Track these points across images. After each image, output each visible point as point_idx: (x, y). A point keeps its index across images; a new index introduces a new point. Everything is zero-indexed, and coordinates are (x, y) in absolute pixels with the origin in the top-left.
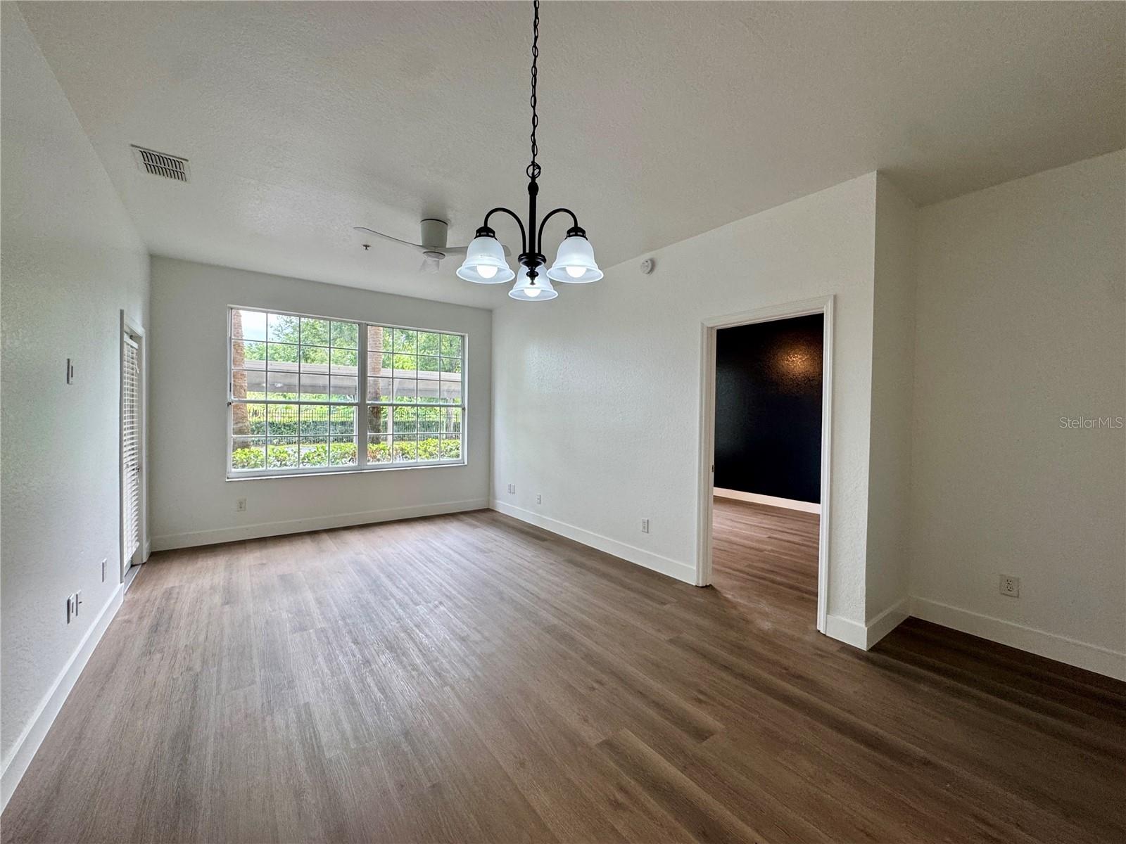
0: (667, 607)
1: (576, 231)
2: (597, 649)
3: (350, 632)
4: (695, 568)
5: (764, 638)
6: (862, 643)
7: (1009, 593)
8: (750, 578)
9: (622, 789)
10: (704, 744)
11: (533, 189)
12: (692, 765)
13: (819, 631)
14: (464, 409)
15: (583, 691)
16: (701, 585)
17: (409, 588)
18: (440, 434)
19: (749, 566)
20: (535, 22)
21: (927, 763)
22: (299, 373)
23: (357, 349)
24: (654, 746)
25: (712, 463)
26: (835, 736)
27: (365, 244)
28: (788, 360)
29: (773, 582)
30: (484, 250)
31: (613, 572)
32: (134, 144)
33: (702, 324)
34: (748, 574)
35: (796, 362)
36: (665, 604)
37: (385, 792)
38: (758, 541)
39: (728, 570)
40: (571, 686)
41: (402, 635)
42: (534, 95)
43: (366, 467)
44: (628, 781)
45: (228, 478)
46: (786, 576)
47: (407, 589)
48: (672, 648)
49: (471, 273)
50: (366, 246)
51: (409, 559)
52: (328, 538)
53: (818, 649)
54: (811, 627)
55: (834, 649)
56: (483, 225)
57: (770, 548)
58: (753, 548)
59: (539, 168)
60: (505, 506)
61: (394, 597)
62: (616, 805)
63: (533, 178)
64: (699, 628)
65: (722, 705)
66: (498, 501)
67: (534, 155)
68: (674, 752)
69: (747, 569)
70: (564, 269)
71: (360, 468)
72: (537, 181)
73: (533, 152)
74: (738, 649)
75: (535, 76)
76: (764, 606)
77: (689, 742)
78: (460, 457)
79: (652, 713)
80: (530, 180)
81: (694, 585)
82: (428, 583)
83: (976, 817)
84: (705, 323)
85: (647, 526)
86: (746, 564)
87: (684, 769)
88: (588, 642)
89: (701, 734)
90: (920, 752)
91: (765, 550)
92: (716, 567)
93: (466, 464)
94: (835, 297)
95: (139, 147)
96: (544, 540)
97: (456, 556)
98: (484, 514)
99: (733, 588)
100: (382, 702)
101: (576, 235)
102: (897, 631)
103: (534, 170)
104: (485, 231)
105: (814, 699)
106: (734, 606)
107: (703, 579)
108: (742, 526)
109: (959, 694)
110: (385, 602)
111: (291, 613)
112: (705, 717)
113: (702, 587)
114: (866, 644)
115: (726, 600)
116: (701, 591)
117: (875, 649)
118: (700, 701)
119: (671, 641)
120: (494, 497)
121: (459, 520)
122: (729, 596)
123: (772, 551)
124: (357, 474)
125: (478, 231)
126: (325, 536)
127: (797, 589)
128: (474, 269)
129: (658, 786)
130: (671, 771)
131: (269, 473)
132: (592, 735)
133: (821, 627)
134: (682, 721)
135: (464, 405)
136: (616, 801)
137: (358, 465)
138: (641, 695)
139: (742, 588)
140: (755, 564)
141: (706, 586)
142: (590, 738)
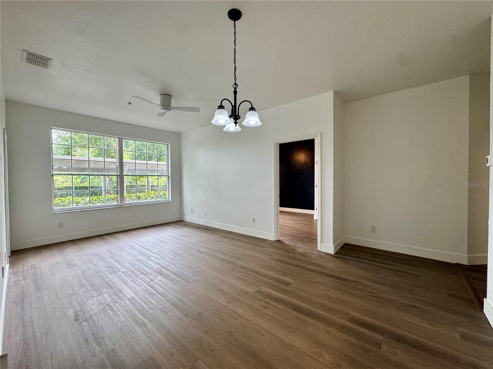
0: (266, 249)
1: (252, 109)
2: (245, 265)
3: (138, 271)
4: (274, 234)
5: (302, 254)
6: (332, 252)
7: (373, 231)
8: (292, 236)
9: (266, 303)
10: (289, 286)
11: (235, 92)
12: (286, 292)
13: (318, 250)
14: (169, 177)
15: (243, 278)
16: (276, 240)
17: (158, 253)
18: (158, 188)
19: (291, 233)
20: (235, 33)
21: (355, 281)
22: (89, 161)
23: (118, 149)
24: (274, 290)
25: (279, 194)
26: (328, 278)
27: (129, 102)
28: (299, 156)
29: (300, 237)
30: (221, 113)
31: (242, 239)
32: (24, 49)
33: (274, 141)
34: (291, 235)
35: (301, 157)
36: (265, 247)
37: (180, 319)
38: (292, 224)
39: (284, 235)
40: (238, 277)
41: (163, 269)
42: (235, 59)
43: (123, 204)
44: (267, 300)
45: (53, 212)
46: (304, 235)
47: (157, 253)
48: (271, 261)
49: (216, 122)
50: (130, 103)
51: (153, 242)
52: (108, 237)
53: (319, 255)
54: (316, 249)
55: (324, 255)
56: (220, 105)
57: (297, 226)
58: (291, 227)
59: (237, 85)
60: (189, 218)
61: (153, 256)
62: (265, 307)
63: (235, 88)
64: (279, 254)
65: (292, 275)
66: (186, 217)
67: (235, 81)
68: (281, 290)
69: (290, 234)
70: (248, 122)
71: (121, 205)
72: (236, 90)
73: (235, 79)
74: (294, 258)
75: (235, 53)
76: (299, 244)
77: (284, 287)
78: (168, 198)
79: (270, 281)
80: (234, 89)
81: (273, 240)
82: (166, 250)
83: (369, 292)
84: (275, 141)
85: (254, 221)
86: (290, 232)
87: (285, 294)
88: (240, 263)
89: (288, 284)
90: (353, 279)
91: (296, 227)
92: (281, 234)
93: (170, 201)
94: (321, 133)
95: (26, 51)
96: (211, 230)
97: (173, 239)
98: (180, 222)
99: (287, 240)
100: (165, 292)
101: (253, 110)
102: (342, 247)
103: (235, 86)
104: (221, 107)
105: (321, 270)
106: (289, 246)
107: (277, 238)
108: (286, 220)
109: (362, 262)
110: (150, 259)
111: (106, 268)
112: (288, 279)
113: (276, 241)
114: (333, 252)
115: (286, 244)
116: (277, 242)
117: (336, 253)
118: (284, 275)
119: (270, 259)
120: (184, 215)
121: (169, 225)
122: (287, 243)
123: (298, 227)
124: (120, 207)
125: (218, 107)
126: (106, 237)
127: (309, 238)
128: (217, 120)
129: (277, 300)
130: (281, 296)
131: (74, 209)
132: (251, 290)
133: (319, 249)
134: (281, 282)
135: (169, 175)
136: (265, 306)
137: (120, 203)
138: (264, 276)
139: (290, 240)
140: (293, 232)
141: (278, 240)
142: (251, 291)
